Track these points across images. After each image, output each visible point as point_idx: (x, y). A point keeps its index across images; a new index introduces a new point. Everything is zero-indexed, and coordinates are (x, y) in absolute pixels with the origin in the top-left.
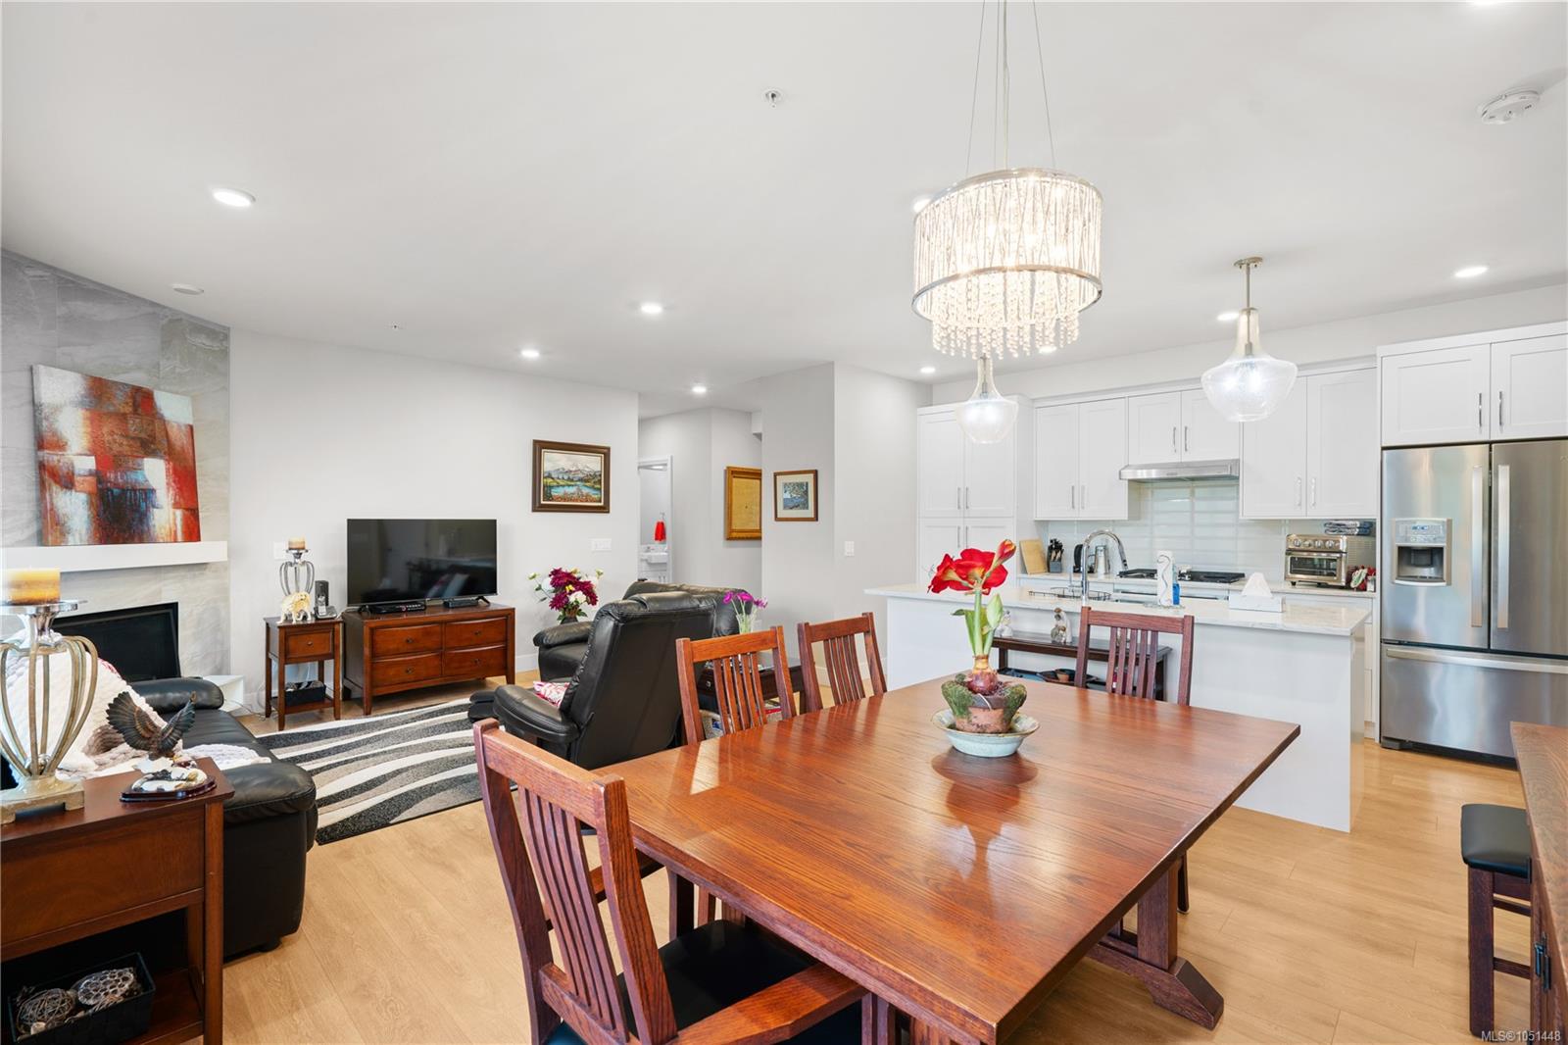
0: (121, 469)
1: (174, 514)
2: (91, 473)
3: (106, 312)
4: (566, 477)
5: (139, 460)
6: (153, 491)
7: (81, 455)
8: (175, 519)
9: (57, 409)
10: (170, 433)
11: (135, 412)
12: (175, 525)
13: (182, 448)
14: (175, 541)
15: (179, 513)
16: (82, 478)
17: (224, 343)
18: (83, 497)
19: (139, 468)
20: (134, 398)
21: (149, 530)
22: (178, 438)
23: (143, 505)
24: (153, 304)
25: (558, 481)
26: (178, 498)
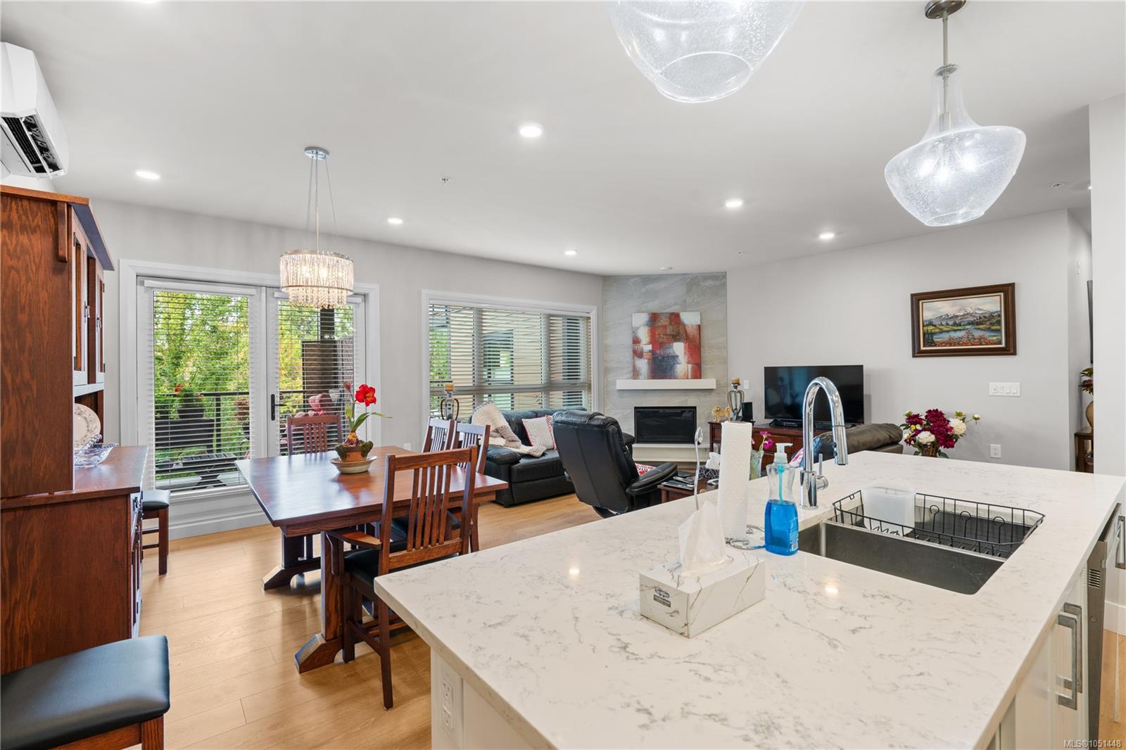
0: (662, 349)
1: (688, 366)
2: (650, 351)
3: (661, 285)
4: (951, 323)
5: (671, 344)
6: (677, 356)
7: (646, 344)
8: (686, 368)
9: (639, 328)
10: (688, 330)
11: (671, 324)
12: (688, 371)
13: (694, 337)
14: (687, 378)
15: (690, 366)
16: (646, 353)
17: (723, 280)
18: (646, 361)
19: (672, 347)
20: (670, 318)
21: (674, 373)
22: (692, 331)
23: (672, 363)
24: (683, 275)
25: (942, 327)
26: (690, 359)
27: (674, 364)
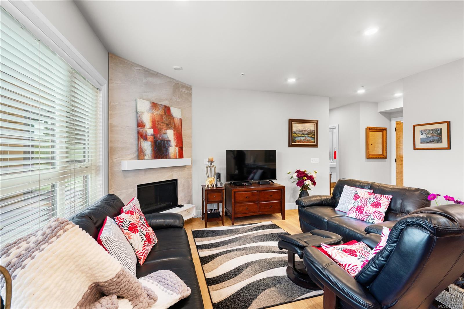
0: (161, 133)
1: (176, 149)
2: (152, 135)
3: (156, 81)
4: (301, 133)
5: (166, 131)
6: (170, 141)
7: (149, 129)
8: (176, 151)
9: (143, 113)
10: (175, 121)
11: (165, 114)
12: (176, 153)
13: (178, 126)
14: (176, 158)
15: (177, 148)
16: (150, 137)
17: (191, 91)
18: (150, 143)
19: (166, 133)
20: (164, 110)
21: (168, 154)
22: (177, 122)
23: (167, 146)
24: (171, 78)
25: (298, 135)
26: (177, 143)
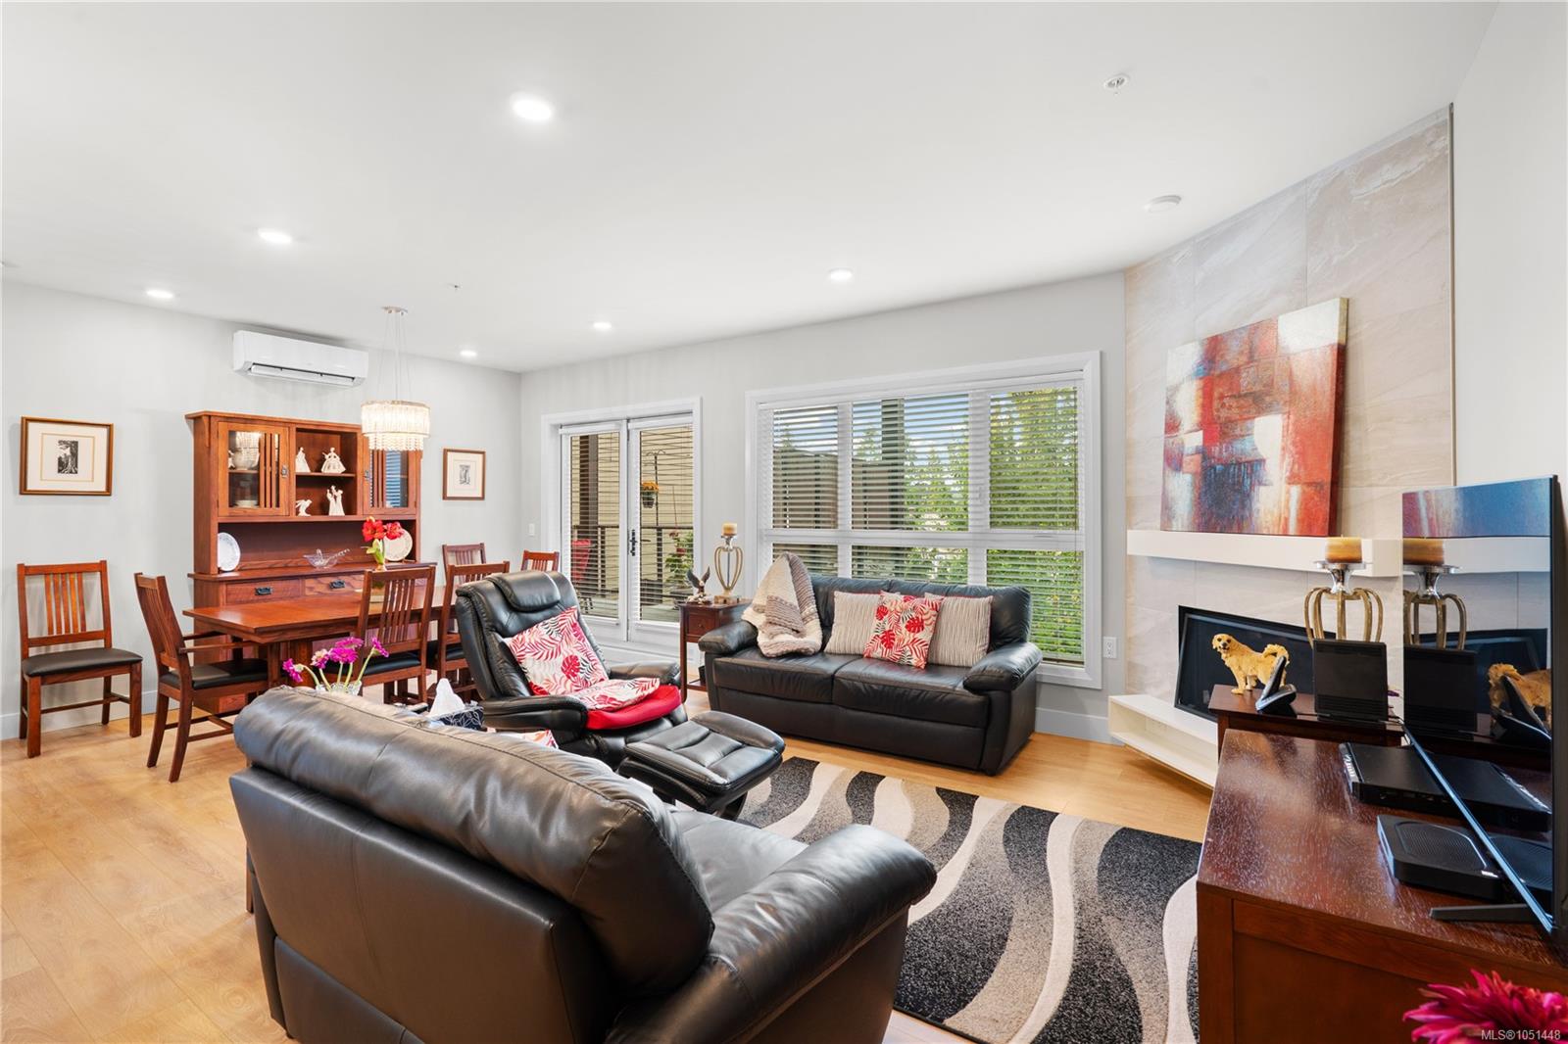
0: (1227, 440)
1: (1288, 492)
2: (1198, 452)
3: (1239, 245)
5: (1249, 423)
6: (1261, 461)
7: (1191, 432)
8: (1288, 501)
10: (1295, 371)
11: (1252, 360)
12: (1288, 508)
13: (1313, 387)
14: (1286, 534)
15: (1296, 491)
16: (1189, 458)
17: (1438, 144)
18: (1188, 478)
19: (1250, 432)
20: (1252, 342)
21: (1251, 515)
22: (1311, 371)
23: (1247, 482)
24: (1298, 186)
26: (1296, 467)
27: (1252, 485)
